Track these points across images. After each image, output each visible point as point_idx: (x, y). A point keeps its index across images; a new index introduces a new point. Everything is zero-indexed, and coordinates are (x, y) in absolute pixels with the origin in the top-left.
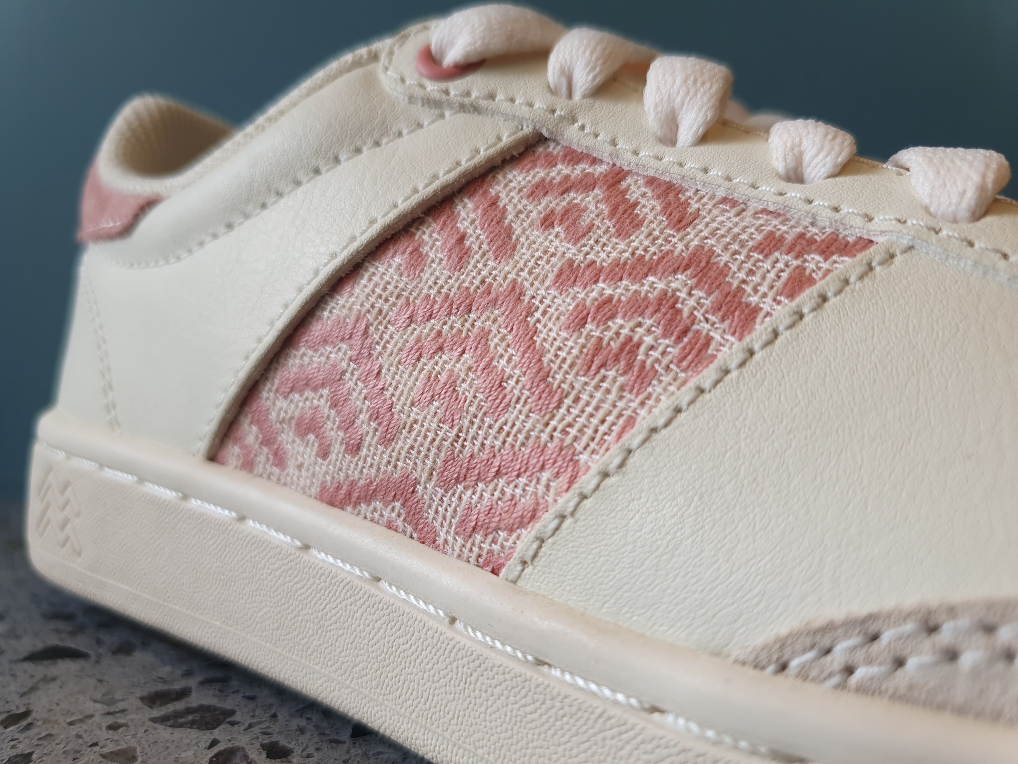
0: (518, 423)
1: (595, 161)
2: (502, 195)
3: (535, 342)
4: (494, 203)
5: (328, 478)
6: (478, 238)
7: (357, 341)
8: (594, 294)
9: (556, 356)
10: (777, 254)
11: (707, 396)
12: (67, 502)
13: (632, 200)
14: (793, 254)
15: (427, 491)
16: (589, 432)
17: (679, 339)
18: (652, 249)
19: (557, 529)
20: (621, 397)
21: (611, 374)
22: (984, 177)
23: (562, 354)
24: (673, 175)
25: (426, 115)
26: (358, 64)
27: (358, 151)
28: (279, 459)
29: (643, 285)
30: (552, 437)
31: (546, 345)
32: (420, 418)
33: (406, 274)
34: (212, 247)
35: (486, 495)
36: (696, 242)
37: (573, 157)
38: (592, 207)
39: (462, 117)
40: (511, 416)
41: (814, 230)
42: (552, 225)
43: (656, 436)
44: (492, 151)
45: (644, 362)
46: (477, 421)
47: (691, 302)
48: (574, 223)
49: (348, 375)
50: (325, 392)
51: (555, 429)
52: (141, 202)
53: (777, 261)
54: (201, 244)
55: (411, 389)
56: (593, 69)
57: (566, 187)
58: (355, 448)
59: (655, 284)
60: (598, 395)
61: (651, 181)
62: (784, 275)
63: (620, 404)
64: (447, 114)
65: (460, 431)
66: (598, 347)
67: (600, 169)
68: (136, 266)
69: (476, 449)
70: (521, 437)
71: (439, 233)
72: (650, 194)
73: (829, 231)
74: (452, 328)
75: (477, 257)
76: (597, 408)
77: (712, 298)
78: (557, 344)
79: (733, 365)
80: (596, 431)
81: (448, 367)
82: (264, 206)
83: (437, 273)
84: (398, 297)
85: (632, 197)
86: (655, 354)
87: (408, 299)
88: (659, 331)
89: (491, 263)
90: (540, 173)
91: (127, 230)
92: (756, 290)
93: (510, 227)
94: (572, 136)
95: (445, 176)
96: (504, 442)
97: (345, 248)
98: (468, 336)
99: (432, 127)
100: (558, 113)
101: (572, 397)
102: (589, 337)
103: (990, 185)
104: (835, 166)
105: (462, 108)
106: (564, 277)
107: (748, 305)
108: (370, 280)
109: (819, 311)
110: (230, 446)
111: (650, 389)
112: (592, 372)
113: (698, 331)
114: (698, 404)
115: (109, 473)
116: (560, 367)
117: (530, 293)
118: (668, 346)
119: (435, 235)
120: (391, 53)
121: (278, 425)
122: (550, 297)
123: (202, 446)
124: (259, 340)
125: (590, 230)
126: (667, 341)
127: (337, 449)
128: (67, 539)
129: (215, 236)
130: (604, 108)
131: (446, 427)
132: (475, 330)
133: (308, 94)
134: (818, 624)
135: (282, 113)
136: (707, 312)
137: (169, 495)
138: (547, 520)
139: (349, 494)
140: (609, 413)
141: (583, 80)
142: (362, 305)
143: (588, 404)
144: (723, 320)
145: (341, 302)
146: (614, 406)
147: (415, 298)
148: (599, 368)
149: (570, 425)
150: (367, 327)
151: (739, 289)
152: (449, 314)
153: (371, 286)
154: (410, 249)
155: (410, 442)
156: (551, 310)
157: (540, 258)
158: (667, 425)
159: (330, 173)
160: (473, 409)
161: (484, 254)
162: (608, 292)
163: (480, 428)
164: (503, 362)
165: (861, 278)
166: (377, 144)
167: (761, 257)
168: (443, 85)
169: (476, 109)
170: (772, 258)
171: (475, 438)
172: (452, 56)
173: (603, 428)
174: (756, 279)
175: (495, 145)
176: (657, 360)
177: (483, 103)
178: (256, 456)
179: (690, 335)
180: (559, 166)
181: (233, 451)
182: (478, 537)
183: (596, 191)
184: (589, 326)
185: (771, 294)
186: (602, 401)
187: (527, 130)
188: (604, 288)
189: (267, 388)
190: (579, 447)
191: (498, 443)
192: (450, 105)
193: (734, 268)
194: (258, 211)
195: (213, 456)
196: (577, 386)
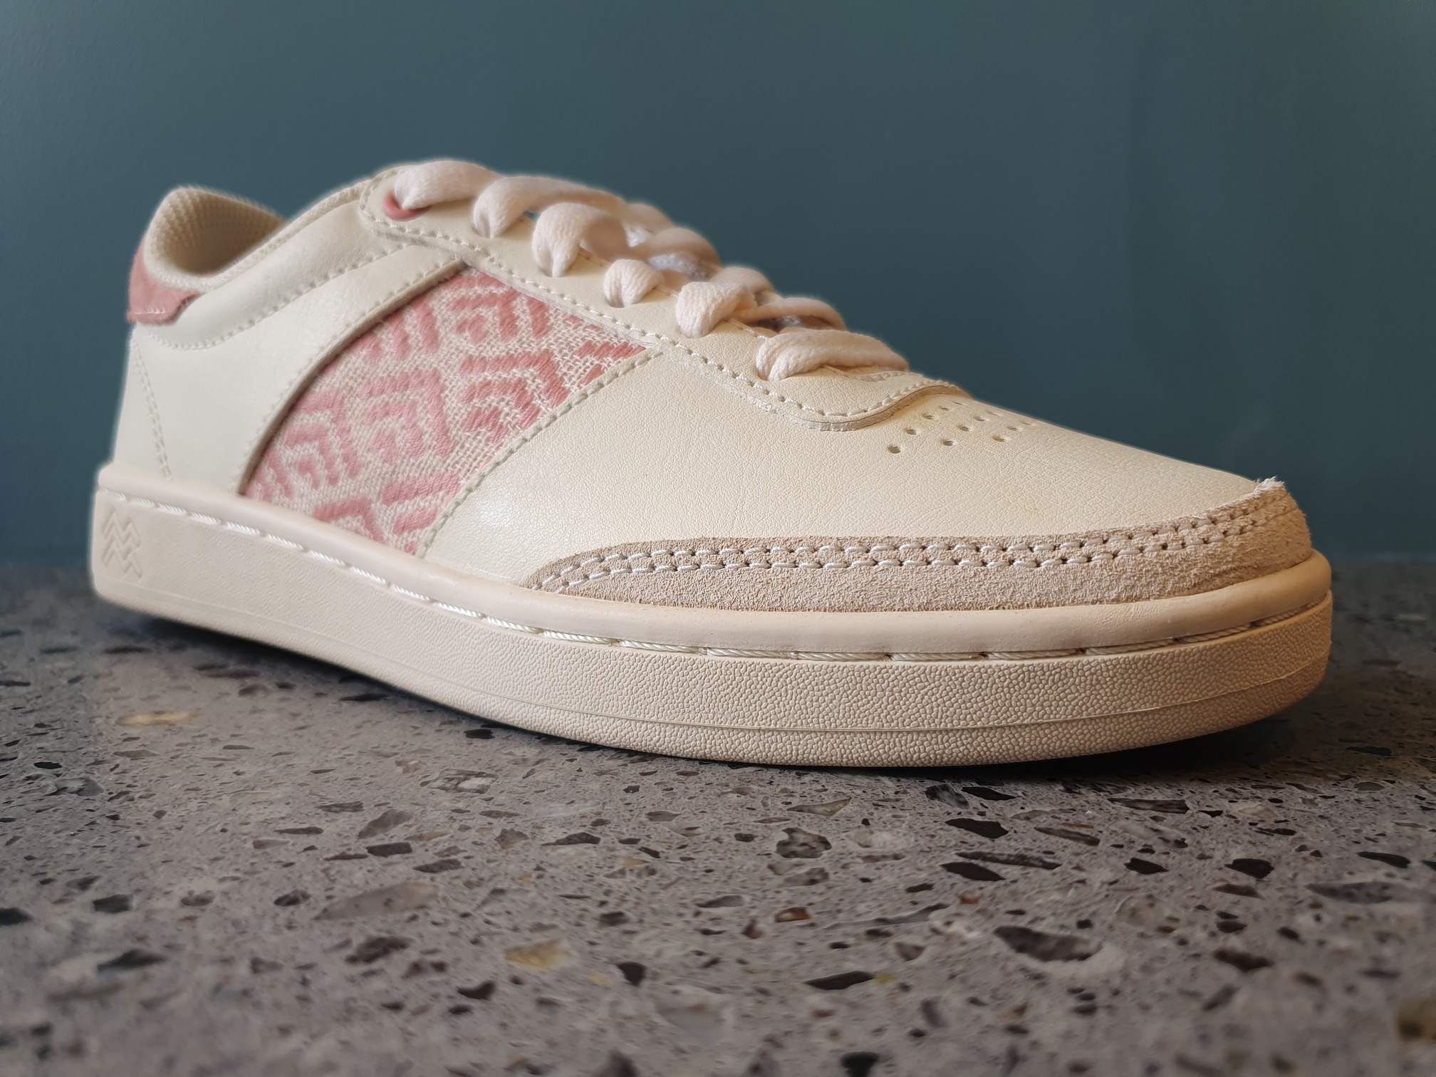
0: (429, 462)
1: (500, 284)
2: (436, 308)
3: (442, 410)
4: (429, 314)
5: (320, 502)
6: (416, 338)
7: (336, 408)
8: (481, 380)
9: (454, 419)
10: (588, 356)
11: (528, 444)
12: (129, 535)
13: (516, 314)
14: (598, 356)
15: (377, 506)
16: (467, 466)
17: (524, 409)
18: (519, 351)
19: (443, 523)
20: (487, 445)
21: (484, 430)
22: (708, 308)
23: (457, 418)
24: (543, 297)
25: (387, 245)
26: (343, 200)
27: (341, 271)
28: (288, 491)
29: (509, 374)
30: (447, 470)
31: (449, 412)
32: (373, 460)
33: (369, 362)
34: (239, 336)
35: (410, 507)
36: (545, 347)
37: (486, 280)
38: (490, 319)
39: (413, 248)
40: (424, 457)
41: (615, 340)
42: (464, 331)
43: (499, 467)
44: (431, 275)
45: (502, 423)
46: (405, 461)
47: (533, 387)
48: (477, 330)
49: (331, 431)
50: (317, 443)
51: (449, 465)
52: (184, 296)
53: (586, 361)
54: (231, 334)
55: (368, 440)
56: (501, 217)
57: (479, 302)
58: (333, 480)
59: (516, 373)
60: (475, 444)
61: (531, 301)
62: (588, 370)
63: (486, 449)
64: (404, 245)
65: (396, 467)
66: (478, 414)
67: (500, 291)
68: (180, 347)
69: (405, 479)
70: (430, 471)
71: (393, 334)
72: (528, 311)
73: (623, 341)
74: (395, 400)
75: (415, 351)
76: (473, 452)
77: (545, 384)
78: (455, 411)
79: (543, 425)
80: (471, 466)
81: (391, 426)
82: (276, 309)
83: (389, 362)
84: (363, 378)
85: (516, 313)
86: (509, 419)
87: (369, 379)
88: (512, 404)
89: (423, 356)
90: (463, 292)
91: (173, 318)
92: (570, 379)
93: (438, 332)
94: (485, 264)
95: (398, 292)
96: (420, 474)
97: (329, 344)
98: (404, 406)
99: (393, 255)
100: (476, 249)
101: (460, 445)
102: (473, 407)
103: (711, 313)
104: (637, 296)
105: (414, 242)
106: (466, 366)
107: (563, 389)
108: (346, 366)
109: (596, 394)
110: (255, 484)
111: (503, 440)
112: (473, 429)
113: (534, 405)
114: (522, 448)
115: (163, 509)
116: (455, 426)
117: (444, 377)
118: (517, 414)
119: (390, 336)
120: (367, 194)
121: (288, 468)
122: (455, 380)
123: (235, 484)
124: (273, 407)
125: (485, 336)
126: (516, 411)
127: (323, 483)
128: (130, 565)
129: (241, 329)
130: (509, 244)
131: (387, 465)
132: (409, 402)
133: (307, 224)
134: (554, 561)
135: (289, 236)
136: (541, 393)
137: (210, 521)
138: (439, 519)
139: (332, 512)
140: (479, 454)
141: (495, 223)
142: (340, 382)
143: (468, 449)
144: (548, 399)
145: (327, 382)
146: (483, 450)
147: (375, 379)
148: (477, 427)
149: (457, 462)
150: (343, 398)
151: (562, 379)
152: (394, 391)
153: (346, 370)
154: (373, 345)
155: (366, 475)
156: (455, 389)
157: (453, 353)
158: (505, 460)
159: (321, 287)
160: (403, 453)
161: (420, 349)
162: (489, 378)
163: (407, 465)
164: (423, 423)
165: (625, 373)
166: (355, 266)
167: (578, 358)
168: (402, 223)
169: (422, 243)
170: (585, 358)
171: (404, 471)
172: (407, 202)
173: (475, 464)
174: (572, 372)
175: (433, 271)
176: (510, 422)
177: (427, 239)
178: (273, 490)
179: (530, 406)
180: (476, 288)
181: (257, 487)
182: (405, 534)
183: (496, 307)
184: (474, 400)
185: (577, 382)
186: (476, 447)
187: (457, 260)
188: (488, 375)
189: (279, 442)
190: (460, 475)
191: (417, 475)
192: (405, 239)
193: (561, 365)
194: (271, 312)
195: (243, 492)
196: (463, 438)
